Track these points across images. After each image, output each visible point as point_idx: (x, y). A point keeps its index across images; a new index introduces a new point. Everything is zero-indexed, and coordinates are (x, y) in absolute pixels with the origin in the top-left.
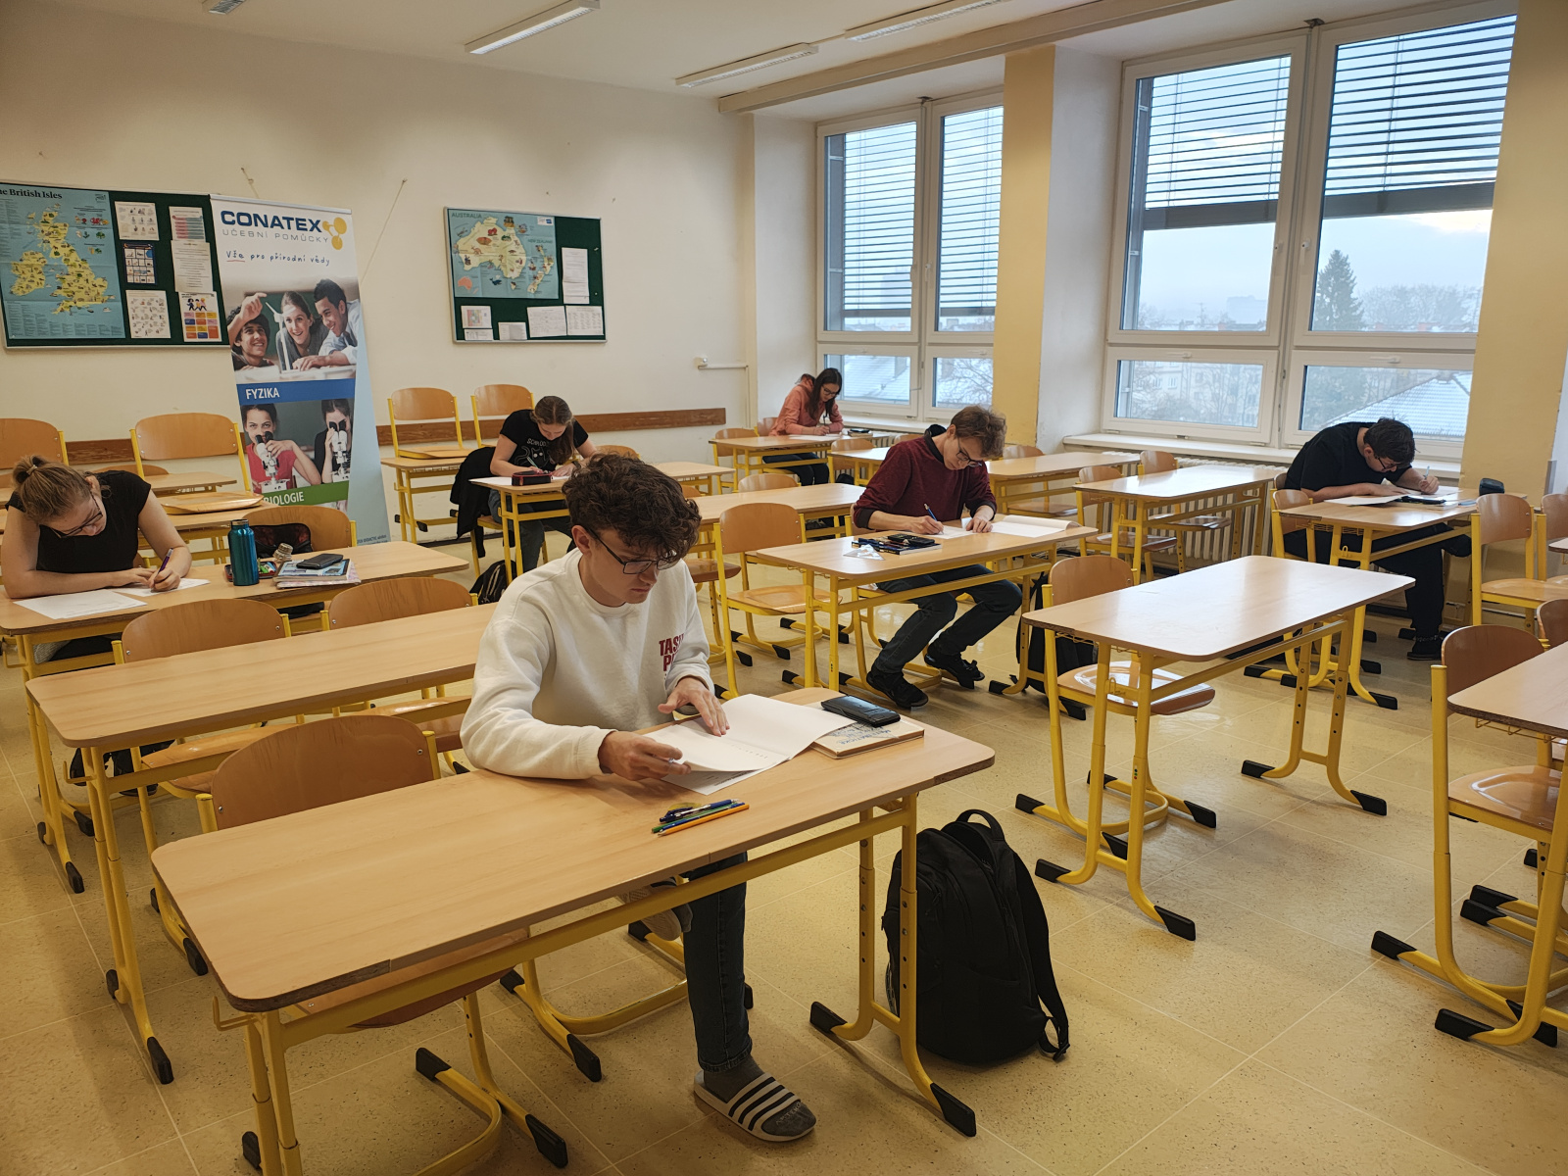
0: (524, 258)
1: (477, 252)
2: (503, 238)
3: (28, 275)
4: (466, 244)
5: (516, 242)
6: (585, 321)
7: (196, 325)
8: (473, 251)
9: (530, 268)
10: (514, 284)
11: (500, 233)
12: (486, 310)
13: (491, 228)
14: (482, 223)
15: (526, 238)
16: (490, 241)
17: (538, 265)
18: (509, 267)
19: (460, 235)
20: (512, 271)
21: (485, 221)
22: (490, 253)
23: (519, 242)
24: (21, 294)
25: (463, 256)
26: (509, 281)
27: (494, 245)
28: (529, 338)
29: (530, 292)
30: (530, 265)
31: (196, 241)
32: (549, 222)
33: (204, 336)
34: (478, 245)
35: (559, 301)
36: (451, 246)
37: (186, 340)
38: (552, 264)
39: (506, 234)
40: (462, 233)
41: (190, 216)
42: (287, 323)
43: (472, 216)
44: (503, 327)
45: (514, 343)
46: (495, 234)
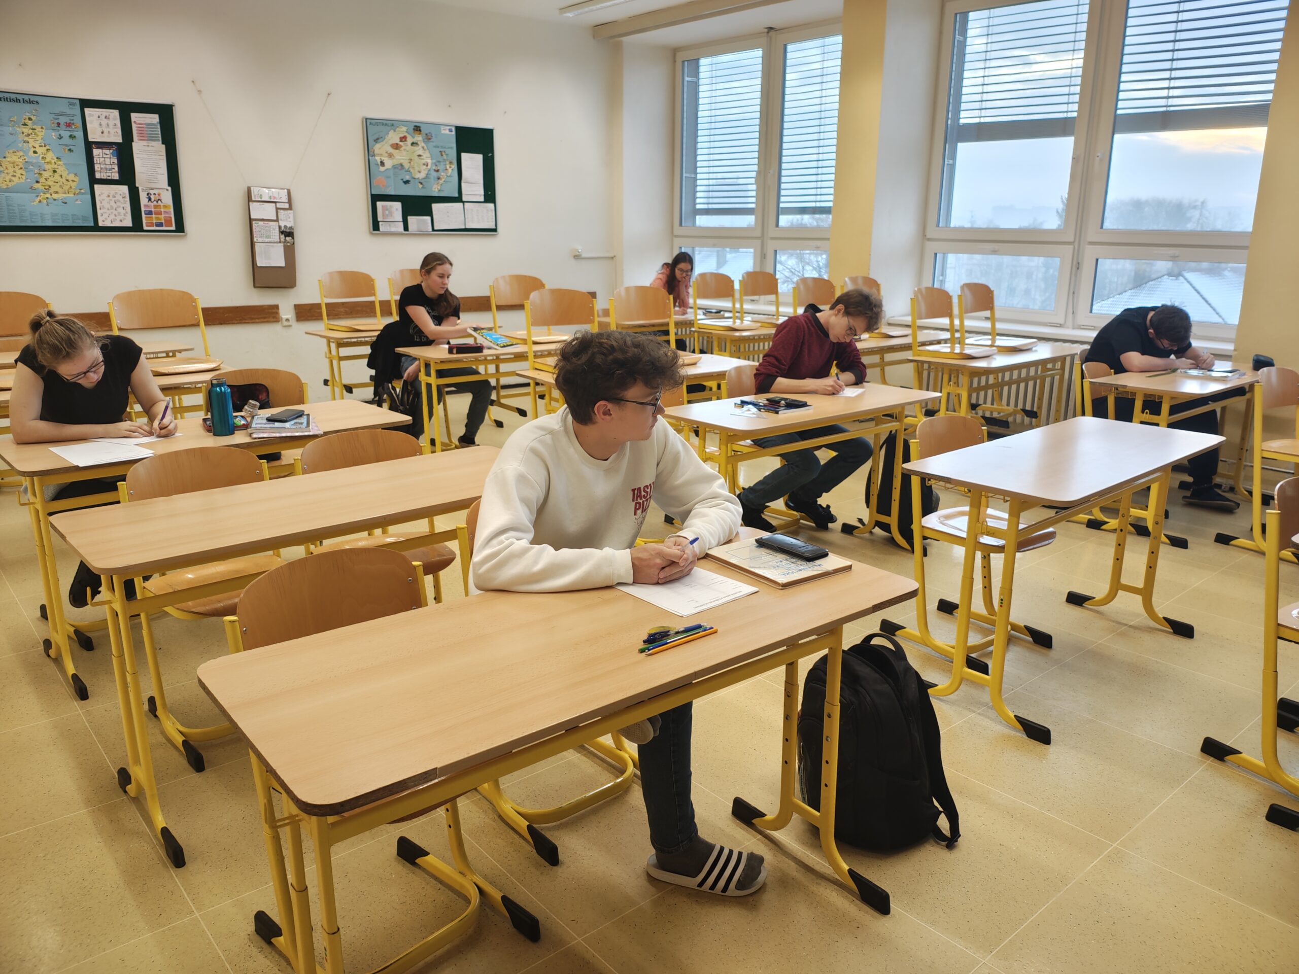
0: (429, 161)
1: (390, 156)
2: (413, 144)
3: (11, 170)
4: (381, 149)
5: (423, 147)
6: (480, 216)
7: (154, 216)
8: (386, 155)
9: (435, 170)
10: (421, 183)
11: (410, 140)
12: (398, 206)
13: (402, 135)
14: (395, 131)
15: (431, 144)
16: (401, 146)
17: (441, 167)
18: (417, 169)
19: (376, 140)
20: (420, 172)
21: (398, 129)
22: (401, 157)
23: (425, 147)
24: (5, 187)
25: (378, 159)
26: (417, 181)
27: (404, 150)
28: (433, 230)
29: (435, 191)
30: (434, 168)
31: (153, 143)
32: (451, 130)
33: (161, 225)
34: (391, 150)
35: (459, 199)
36: (368, 151)
37: (145, 228)
38: (453, 167)
39: (415, 140)
40: (378, 139)
41: (149, 121)
43: (386, 125)
44: (412, 220)
45: (421, 234)
46: (405, 141)
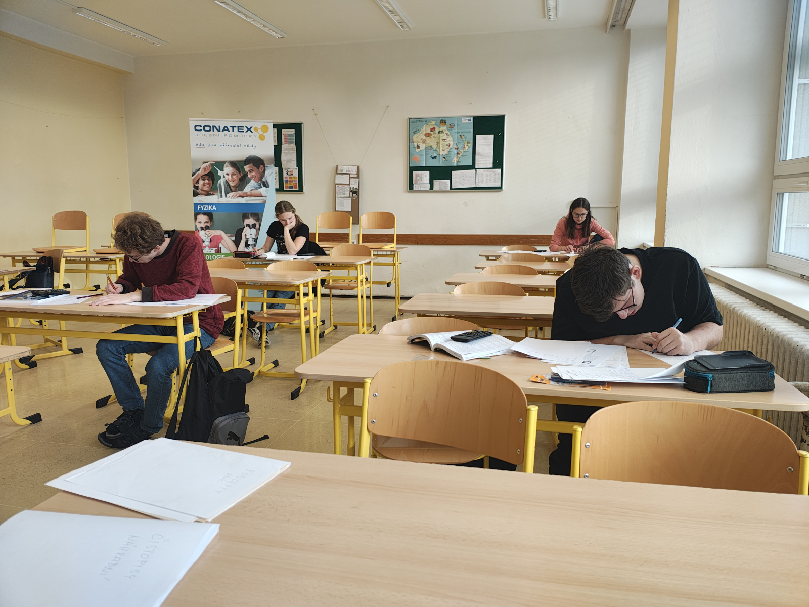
0: (452, 143)
1: (424, 141)
2: (439, 132)
4: (418, 138)
5: (447, 134)
6: (489, 178)
7: (289, 183)
8: (421, 141)
9: (455, 149)
10: (444, 158)
11: (437, 130)
12: (427, 173)
13: (432, 127)
14: (427, 125)
15: (453, 131)
16: (431, 134)
17: (460, 146)
18: (441, 148)
19: (414, 133)
20: (444, 150)
21: (429, 123)
22: (432, 141)
25: (415, 144)
26: (441, 157)
27: (434, 137)
28: (451, 188)
29: (454, 163)
30: (455, 146)
31: (292, 145)
32: (469, 120)
33: (291, 187)
34: (424, 137)
35: (473, 167)
36: (410, 140)
37: (285, 189)
38: (469, 145)
39: (441, 130)
40: (416, 131)
41: (289, 133)
42: (226, 176)
43: (422, 121)
44: (436, 182)
45: (442, 192)
46: (435, 130)
